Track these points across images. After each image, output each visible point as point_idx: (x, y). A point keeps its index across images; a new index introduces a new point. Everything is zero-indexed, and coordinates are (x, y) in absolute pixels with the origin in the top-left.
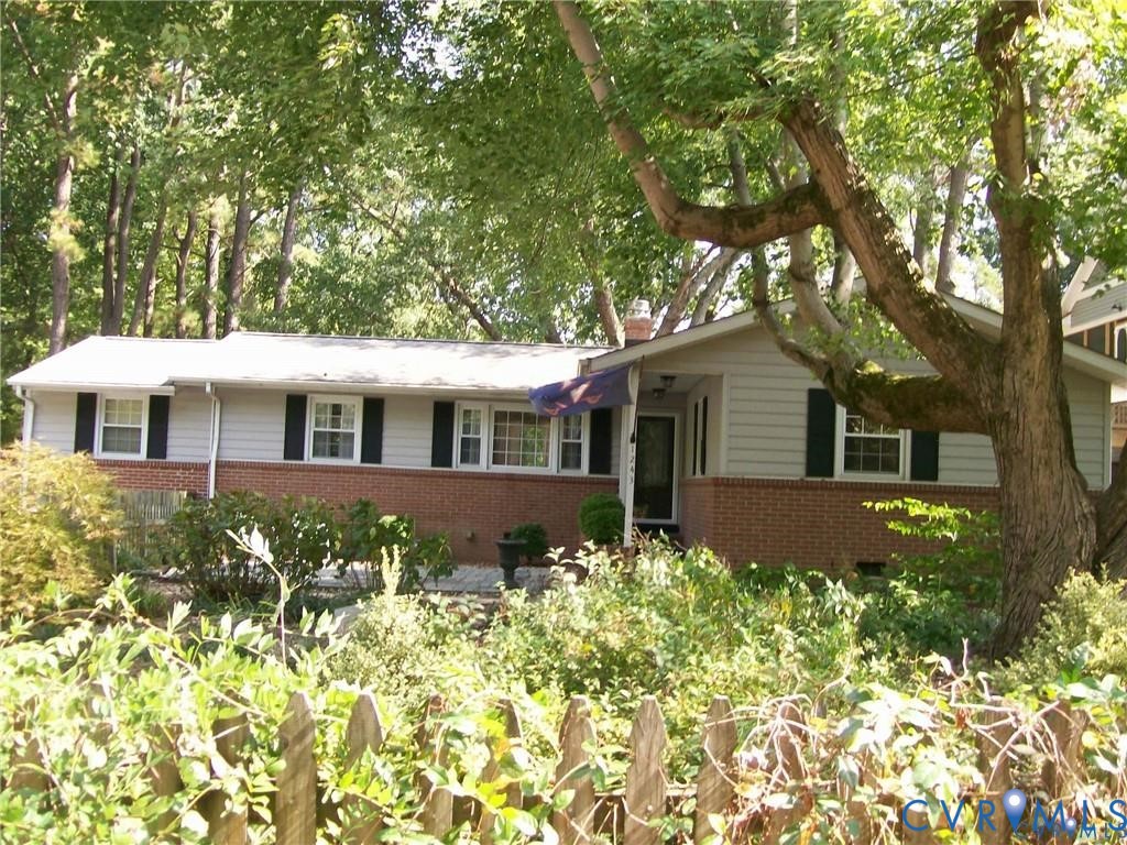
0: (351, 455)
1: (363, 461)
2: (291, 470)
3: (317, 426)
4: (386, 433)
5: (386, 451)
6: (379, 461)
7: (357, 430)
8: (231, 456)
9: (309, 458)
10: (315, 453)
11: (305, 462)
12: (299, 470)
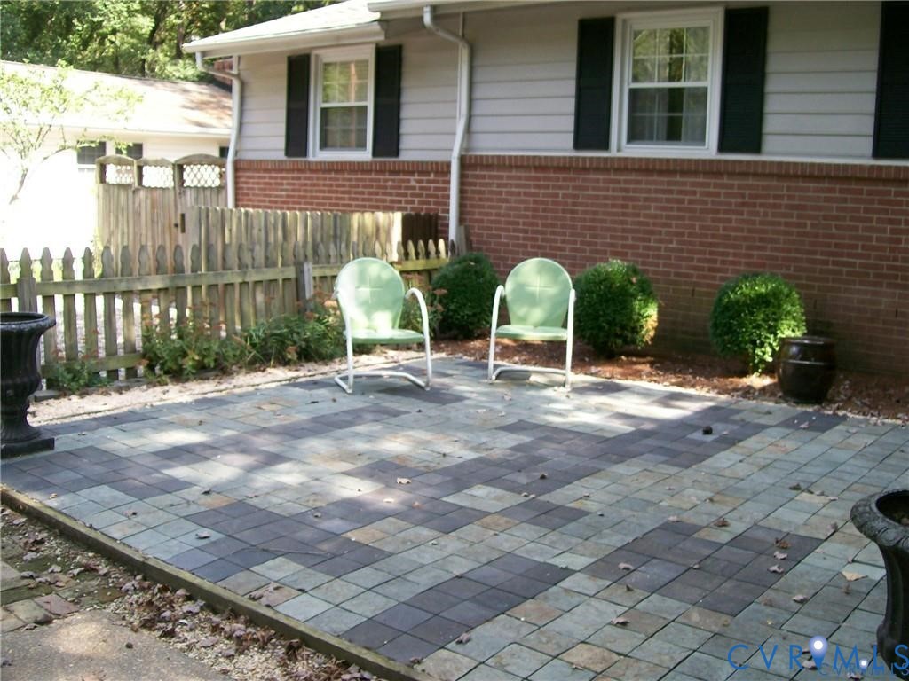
0: (700, 138)
1: (722, 148)
2: (585, 170)
3: (635, 79)
4: (772, 85)
5: (771, 124)
6: (757, 149)
7: (712, 82)
8: (488, 146)
9: (621, 146)
10: (634, 135)
11: (613, 153)
12: (597, 170)
